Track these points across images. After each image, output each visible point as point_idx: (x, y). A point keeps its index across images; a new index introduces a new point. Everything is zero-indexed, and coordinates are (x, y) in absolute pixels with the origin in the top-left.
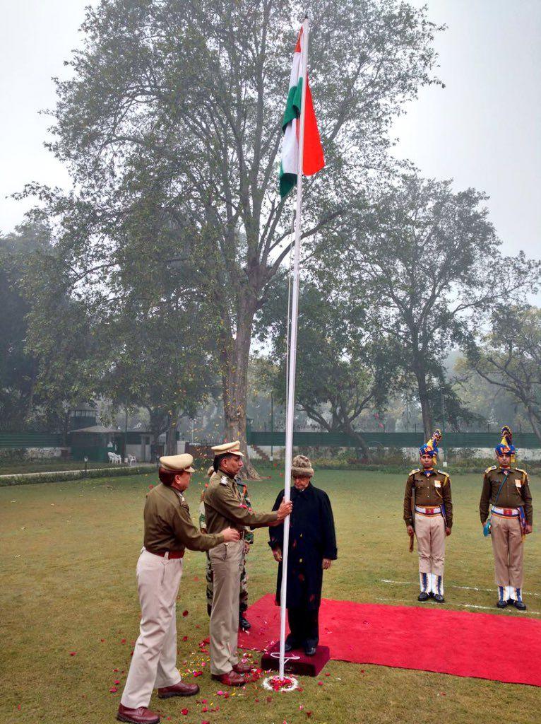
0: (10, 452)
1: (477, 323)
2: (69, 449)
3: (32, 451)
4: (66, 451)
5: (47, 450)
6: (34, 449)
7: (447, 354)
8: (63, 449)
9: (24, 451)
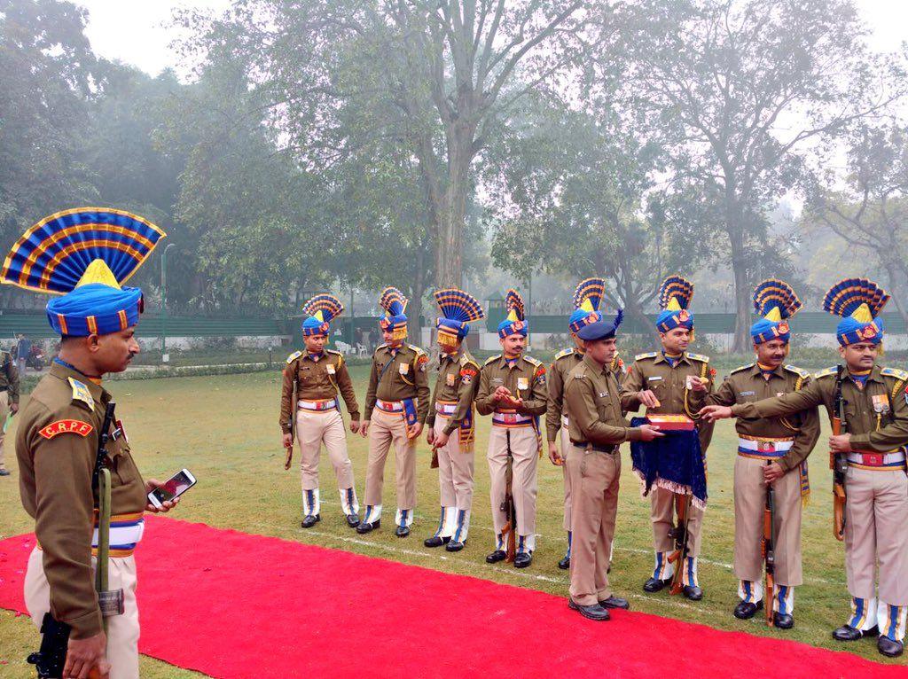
0: (216, 341)
1: (822, 157)
2: (290, 338)
3: (243, 340)
4: (287, 340)
5: (262, 339)
6: (245, 338)
7: (778, 204)
8: (283, 337)
9: (233, 340)
